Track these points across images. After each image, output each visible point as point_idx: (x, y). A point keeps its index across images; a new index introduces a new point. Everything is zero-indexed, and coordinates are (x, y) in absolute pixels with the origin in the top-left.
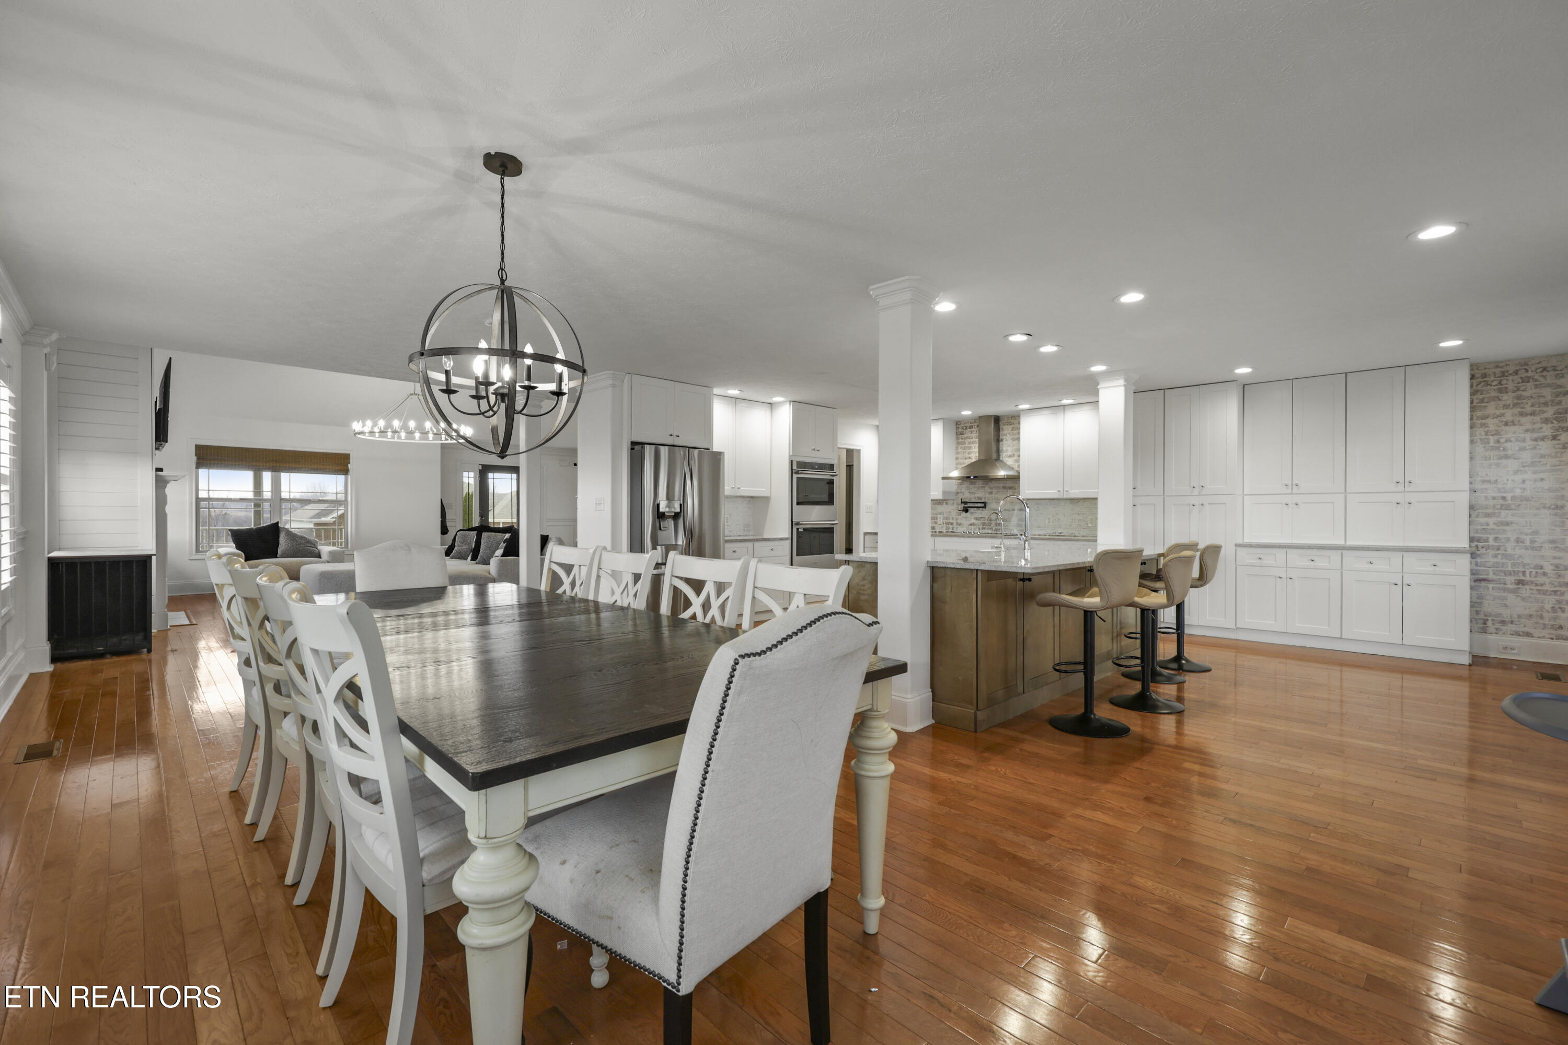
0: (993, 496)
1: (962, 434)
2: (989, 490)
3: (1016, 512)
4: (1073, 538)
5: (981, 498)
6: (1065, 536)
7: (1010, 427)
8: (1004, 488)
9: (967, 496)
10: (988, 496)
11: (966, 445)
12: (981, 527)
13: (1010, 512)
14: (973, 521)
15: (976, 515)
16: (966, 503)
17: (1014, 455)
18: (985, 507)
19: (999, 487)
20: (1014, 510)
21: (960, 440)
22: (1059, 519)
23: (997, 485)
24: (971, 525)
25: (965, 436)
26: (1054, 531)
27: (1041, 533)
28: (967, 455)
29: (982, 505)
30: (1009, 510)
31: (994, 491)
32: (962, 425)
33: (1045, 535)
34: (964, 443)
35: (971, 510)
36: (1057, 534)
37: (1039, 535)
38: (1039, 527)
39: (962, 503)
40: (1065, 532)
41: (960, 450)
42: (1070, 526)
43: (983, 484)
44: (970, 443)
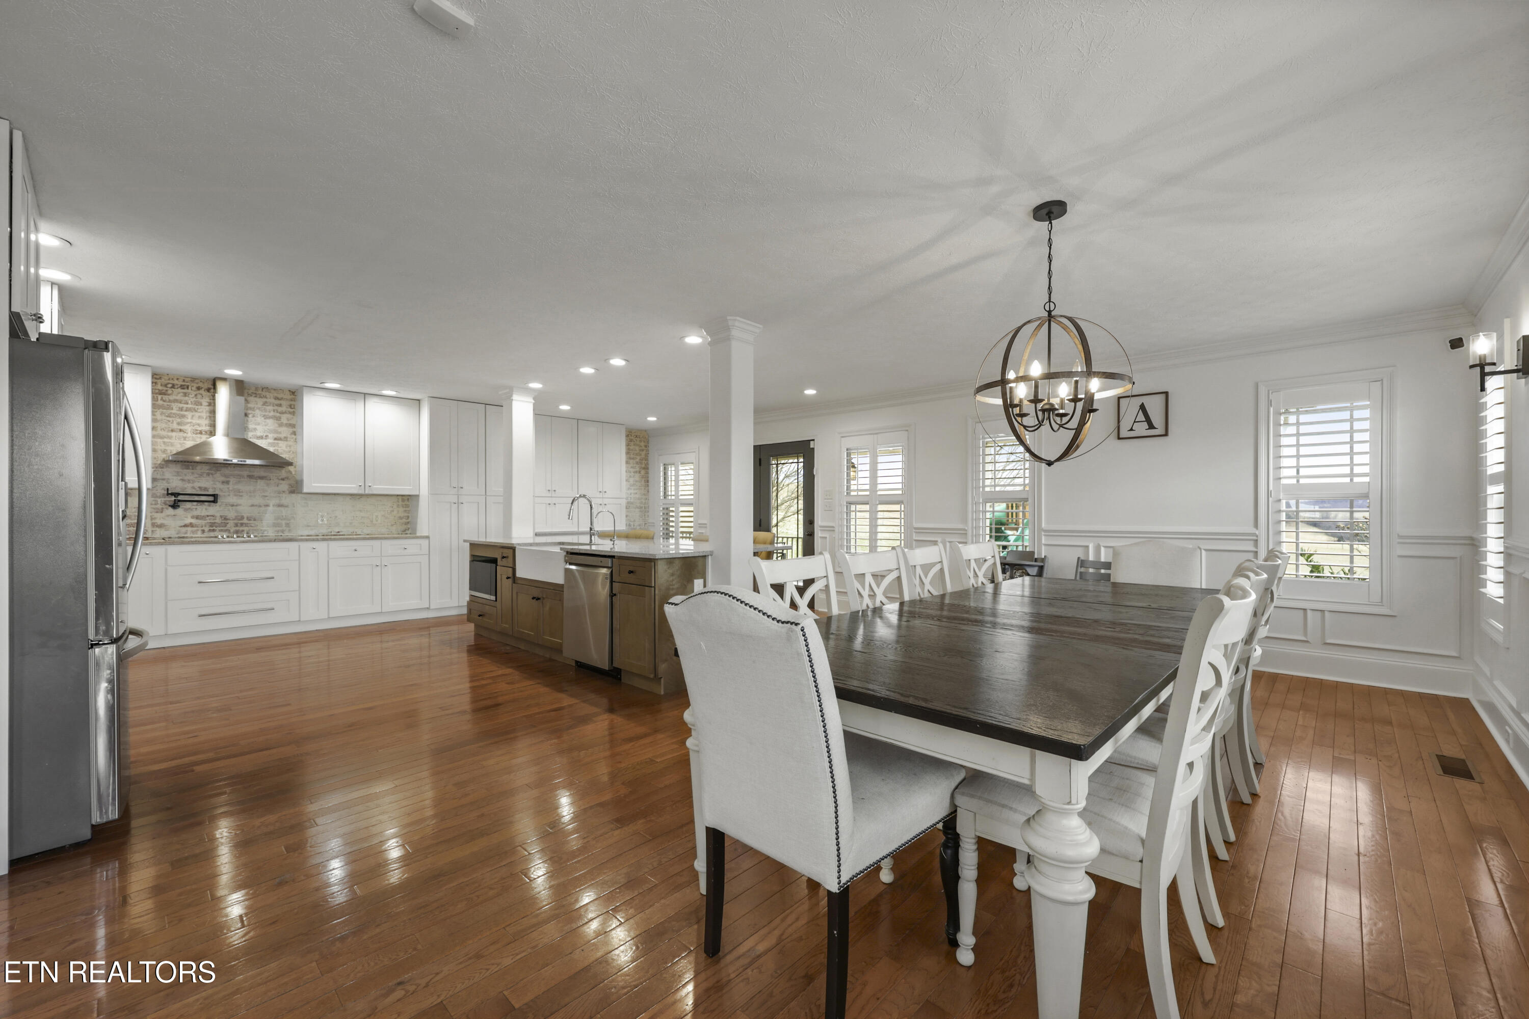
0: (231, 486)
1: (165, 394)
2: (223, 479)
3: (271, 508)
4: (355, 537)
5: (206, 489)
6: (344, 535)
7: (260, 401)
8: (250, 477)
9: (176, 484)
10: (219, 485)
11: (173, 411)
12: (206, 529)
13: (263, 509)
14: (189, 521)
15: (196, 513)
16: (176, 495)
17: (267, 436)
18: (215, 501)
19: (240, 476)
20: (267, 506)
21: (160, 402)
22: (336, 517)
23: (239, 473)
24: (185, 526)
25: (171, 398)
26: (330, 530)
27: (312, 533)
28: (175, 426)
29: (211, 499)
30: (260, 506)
31: (232, 480)
32: (163, 381)
33: (318, 536)
34: (170, 408)
35: (183, 505)
36: (333, 534)
37: (308, 536)
38: (308, 526)
39: (168, 494)
40: (344, 531)
41: (159, 417)
42: (351, 523)
43: (210, 469)
44: (181, 409)
